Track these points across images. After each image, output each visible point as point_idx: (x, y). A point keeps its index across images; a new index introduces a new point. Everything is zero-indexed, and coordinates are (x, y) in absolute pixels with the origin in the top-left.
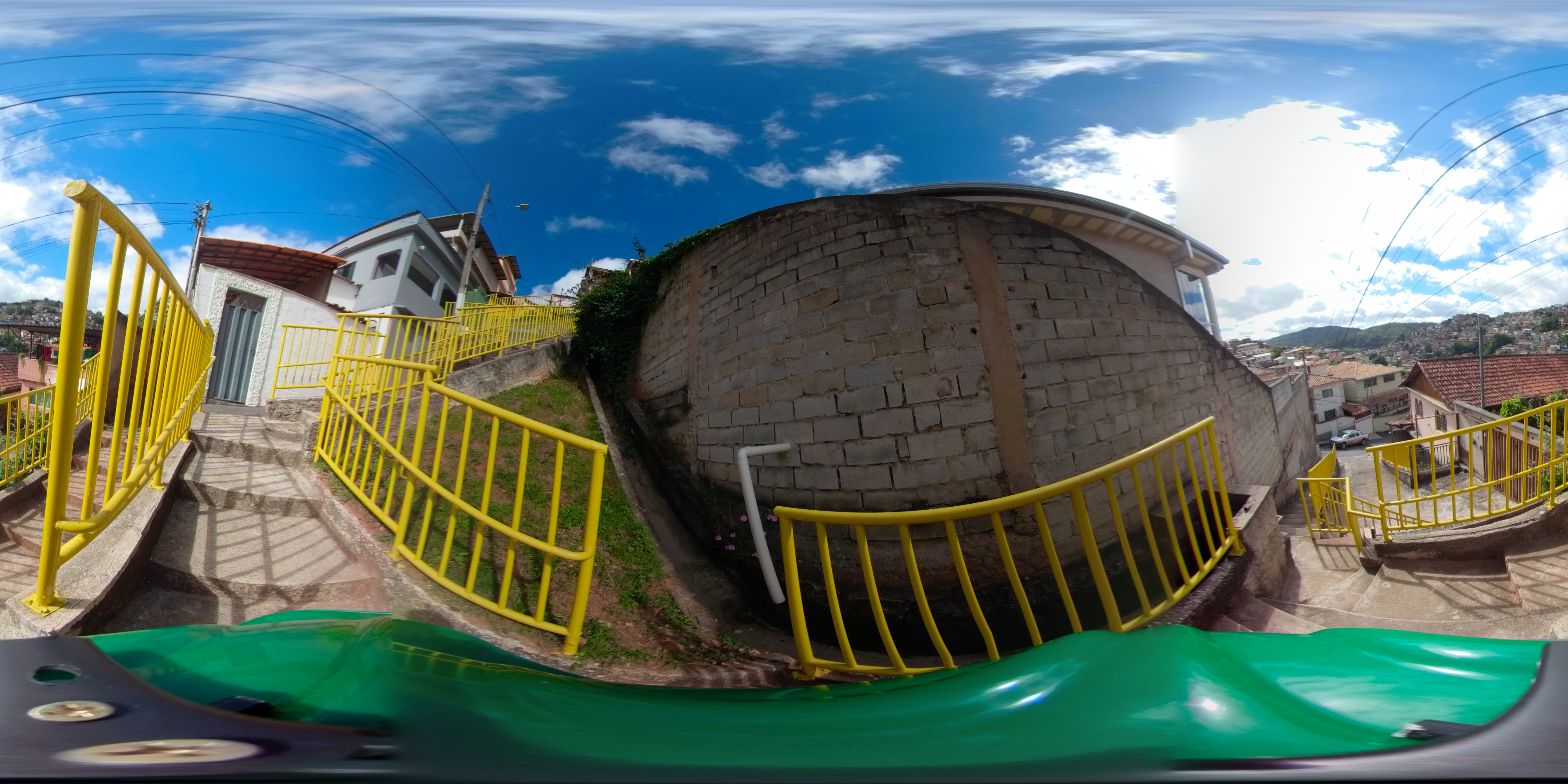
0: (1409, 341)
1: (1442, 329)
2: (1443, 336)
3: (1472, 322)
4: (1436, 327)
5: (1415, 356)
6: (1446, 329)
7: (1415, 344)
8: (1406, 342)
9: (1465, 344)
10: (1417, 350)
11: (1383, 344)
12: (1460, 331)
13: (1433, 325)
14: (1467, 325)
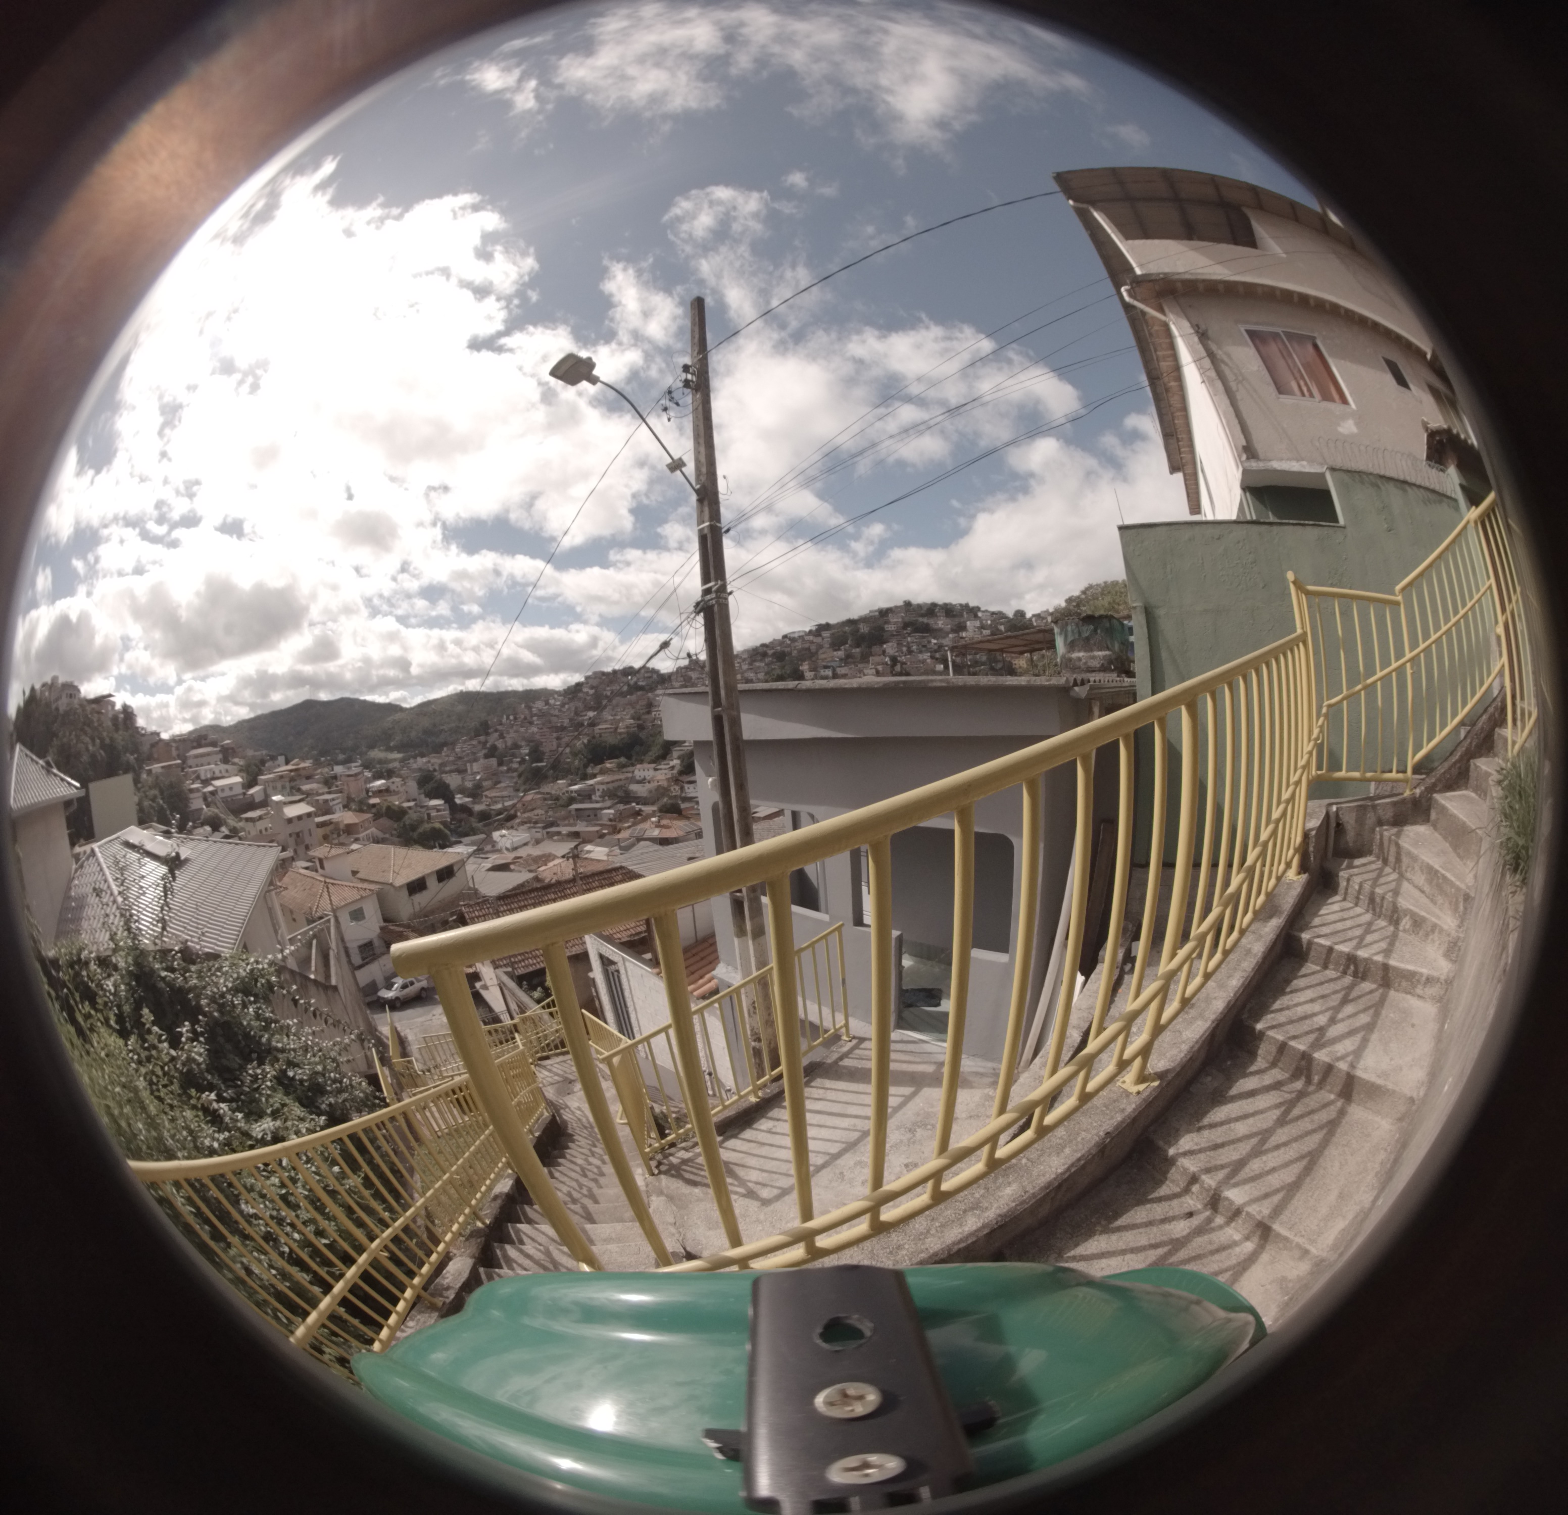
0: (496, 735)
1: (563, 705)
2: (566, 722)
3: (625, 688)
4: (552, 701)
5: (510, 770)
6: (572, 705)
7: (509, 743)
8: (493, 739)
9: (611, 740)
10: (514, 755)
11: (445, 744)
12: (598, 707)
13: (544, 694)
14: (615, 694)
